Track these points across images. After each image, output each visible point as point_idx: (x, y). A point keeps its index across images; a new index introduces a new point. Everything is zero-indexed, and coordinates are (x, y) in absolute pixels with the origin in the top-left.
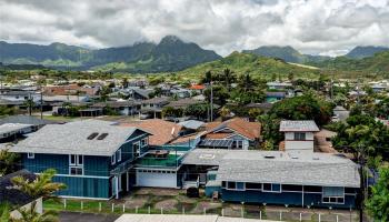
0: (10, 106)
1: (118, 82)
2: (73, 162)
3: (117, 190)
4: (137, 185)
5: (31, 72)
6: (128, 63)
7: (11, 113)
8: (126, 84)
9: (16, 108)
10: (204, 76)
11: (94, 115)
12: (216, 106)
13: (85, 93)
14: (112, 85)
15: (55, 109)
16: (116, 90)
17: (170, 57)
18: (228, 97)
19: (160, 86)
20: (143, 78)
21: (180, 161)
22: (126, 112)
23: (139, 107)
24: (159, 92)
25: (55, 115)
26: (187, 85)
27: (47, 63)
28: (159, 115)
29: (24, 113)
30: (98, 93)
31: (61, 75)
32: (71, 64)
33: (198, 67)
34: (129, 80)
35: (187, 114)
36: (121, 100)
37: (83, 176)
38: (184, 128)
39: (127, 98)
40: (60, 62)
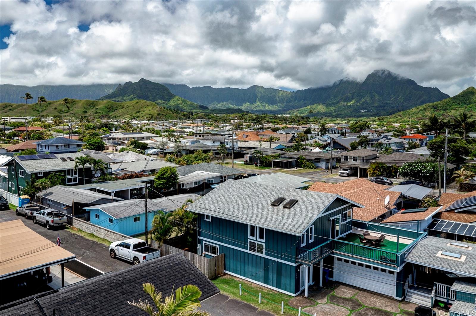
0: (205, 152)
1: (315, 127)
2: (252, 235)
3: (306, 282)
4: (335, 278)
5: (231, 116)
6: (327, 106)
7: (205, 160)
8: (324, 131)
9: (211, 154)
10: (428, 122)
11: (286, 167)
12: (451, 166)
13: (279, 139)
14: (308, 131)
15: (247, 157)
16: (312, 138)
17: (377, 97)
18: (467, 152)
19: (364, 133)
20: (344, 124)
21: (403, 257)
22: (323, 165)
23: (338, 160)
24: (364, 142)
25: (246, 163)
26: (401, 133)
27: (245, 107)
28: (364, 174)
29: (218, 159)
30: (291, 140)
31: (258, 120)
32: (268, 107)
33: (414, 110)
34: (328, 126)
35: (404, 175)
36: (317, 150)
37: (263, 255)
38: (402, 196)
39: (324, 147)
40: (259, 106)
